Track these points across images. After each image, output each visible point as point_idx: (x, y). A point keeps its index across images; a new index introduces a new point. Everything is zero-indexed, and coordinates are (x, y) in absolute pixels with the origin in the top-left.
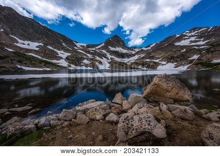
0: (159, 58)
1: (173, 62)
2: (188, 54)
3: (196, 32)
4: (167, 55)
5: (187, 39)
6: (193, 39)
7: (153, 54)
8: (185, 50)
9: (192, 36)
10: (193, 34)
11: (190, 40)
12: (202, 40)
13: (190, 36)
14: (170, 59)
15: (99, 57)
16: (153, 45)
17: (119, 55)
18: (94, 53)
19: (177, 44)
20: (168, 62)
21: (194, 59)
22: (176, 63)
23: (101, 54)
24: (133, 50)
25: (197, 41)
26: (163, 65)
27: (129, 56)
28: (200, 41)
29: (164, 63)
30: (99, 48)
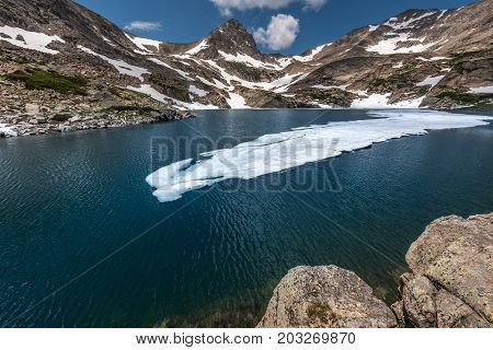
0: (344, 83)
1: (382, 92)
3: (411, 20)
4: (361, 75)
5: (390, 37)
6: (404, 38)
7: (328, 72)
8: (400, 65)
9: (403, 31)
10: (405, 25)
11: (397, 40)
12: (422, 40)
13: (399, 31)
14: (375, 86)
15: (206, 78)
16: (319, 49)
17: (249, 74)
18: (192, 69)
19: (371, 49)
20: (371, 91)
21: (429, 86)
22: (389, 94)
23: (208, 71)
24: (273, 61)
25: (411, 44)
26: (362, 97)
27: (271, 76)
28: (418, 43)
29: (361, 93)
30: (195, 55)
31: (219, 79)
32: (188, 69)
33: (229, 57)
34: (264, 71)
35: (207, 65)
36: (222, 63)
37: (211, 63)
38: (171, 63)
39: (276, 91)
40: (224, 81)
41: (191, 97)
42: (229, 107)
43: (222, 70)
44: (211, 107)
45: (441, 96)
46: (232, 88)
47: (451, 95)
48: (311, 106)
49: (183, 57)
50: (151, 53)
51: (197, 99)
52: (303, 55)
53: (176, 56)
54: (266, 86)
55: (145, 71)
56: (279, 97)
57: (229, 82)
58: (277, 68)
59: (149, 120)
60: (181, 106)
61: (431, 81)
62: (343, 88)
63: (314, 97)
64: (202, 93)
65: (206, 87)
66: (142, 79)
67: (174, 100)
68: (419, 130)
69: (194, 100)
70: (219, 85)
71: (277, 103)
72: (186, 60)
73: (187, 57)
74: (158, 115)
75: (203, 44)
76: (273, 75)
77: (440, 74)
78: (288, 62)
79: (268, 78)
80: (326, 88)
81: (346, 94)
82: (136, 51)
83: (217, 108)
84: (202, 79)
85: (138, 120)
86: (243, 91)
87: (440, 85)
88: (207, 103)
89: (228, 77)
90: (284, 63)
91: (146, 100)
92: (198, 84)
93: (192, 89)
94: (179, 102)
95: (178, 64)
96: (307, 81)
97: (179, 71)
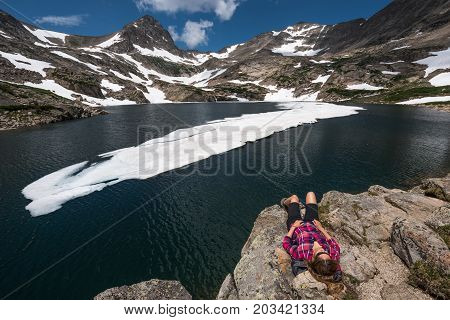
0: (257, 78)
1: (288, 87)
2: (309, 73)
3: (303, 30)
4: (271, 73)
5: (289, 42)
6: (299, 43)
7: (243, 69)
8: (299, 65)
9: (298, 38)
10: (299, 33)
11: (294, 45)
12: (312, 46)
13: (295, 38)
14: (282, 81)
15: (121, 72)
16: (233, 48)
17: (167, 69)
18: (105, 62)
19: (275, 50)
20: (279, 86)
21: (321, 83)
22: (293, 89)
23: (122, 65)
24: (191, 57)
25: (305, 49)
26: (273, 92)
27: (191, 71)
28: (310, 49)
29: (272, 88)
30: (108, 49)
31: (136, 73)
32: (99, 62)
33: (145, 52)
34: (183, 66)
35: (121, 59)
36: (138, 57)
37: (127, 57)
38: (79, 56)
39: (196, 86)
40: (141, 76)
41: (104, 92)
42: (147, 101)
43: (139, 65)
44: (127, 102)
45: (330, 91)
46: (150, 82)
47: (336, 91)
48: (230, 99)
49: (93, 50)
50: (55, 45)
51: (111, 94)
52: (220, 52)
53: (86, 49)
54: (186, 80)
55: (47, 65)
56: (199, 91)
57: (146, 76)
58: (196, 64)
59: (49, 120)
60: (92, 102)
61: (322, 79)
62: (256, 83)
63: (232, 91)
64: (116, 88)
65: (120, 82)
66: (44, 74)
67: (84, 96)
68: (311, 119)
69: (108, 96)
70: (136, 79)
71: (198, 97)
72: (97, 54)
73: (98, 50)
74: (60, 113)
75: (117, 38)
76: (191, 69)
77: (328, 74)
78: (206, 58)
79: (188, 73)
80: (243, 83)
81: (260, 88)
82: (36, 43)
83: (134, 103)
84: (116, 73)
85: (34, 120)
86: (162, 85)
87: (329, 83)
88: (122, 99)
89: (146, 72)
90: (202, 58)
91: (47, 97)
92: (111, 78)
93: (105, 83)
94: (89, 99)
95: (88, 58)
96: (225, 76)
97: (90, 65)
